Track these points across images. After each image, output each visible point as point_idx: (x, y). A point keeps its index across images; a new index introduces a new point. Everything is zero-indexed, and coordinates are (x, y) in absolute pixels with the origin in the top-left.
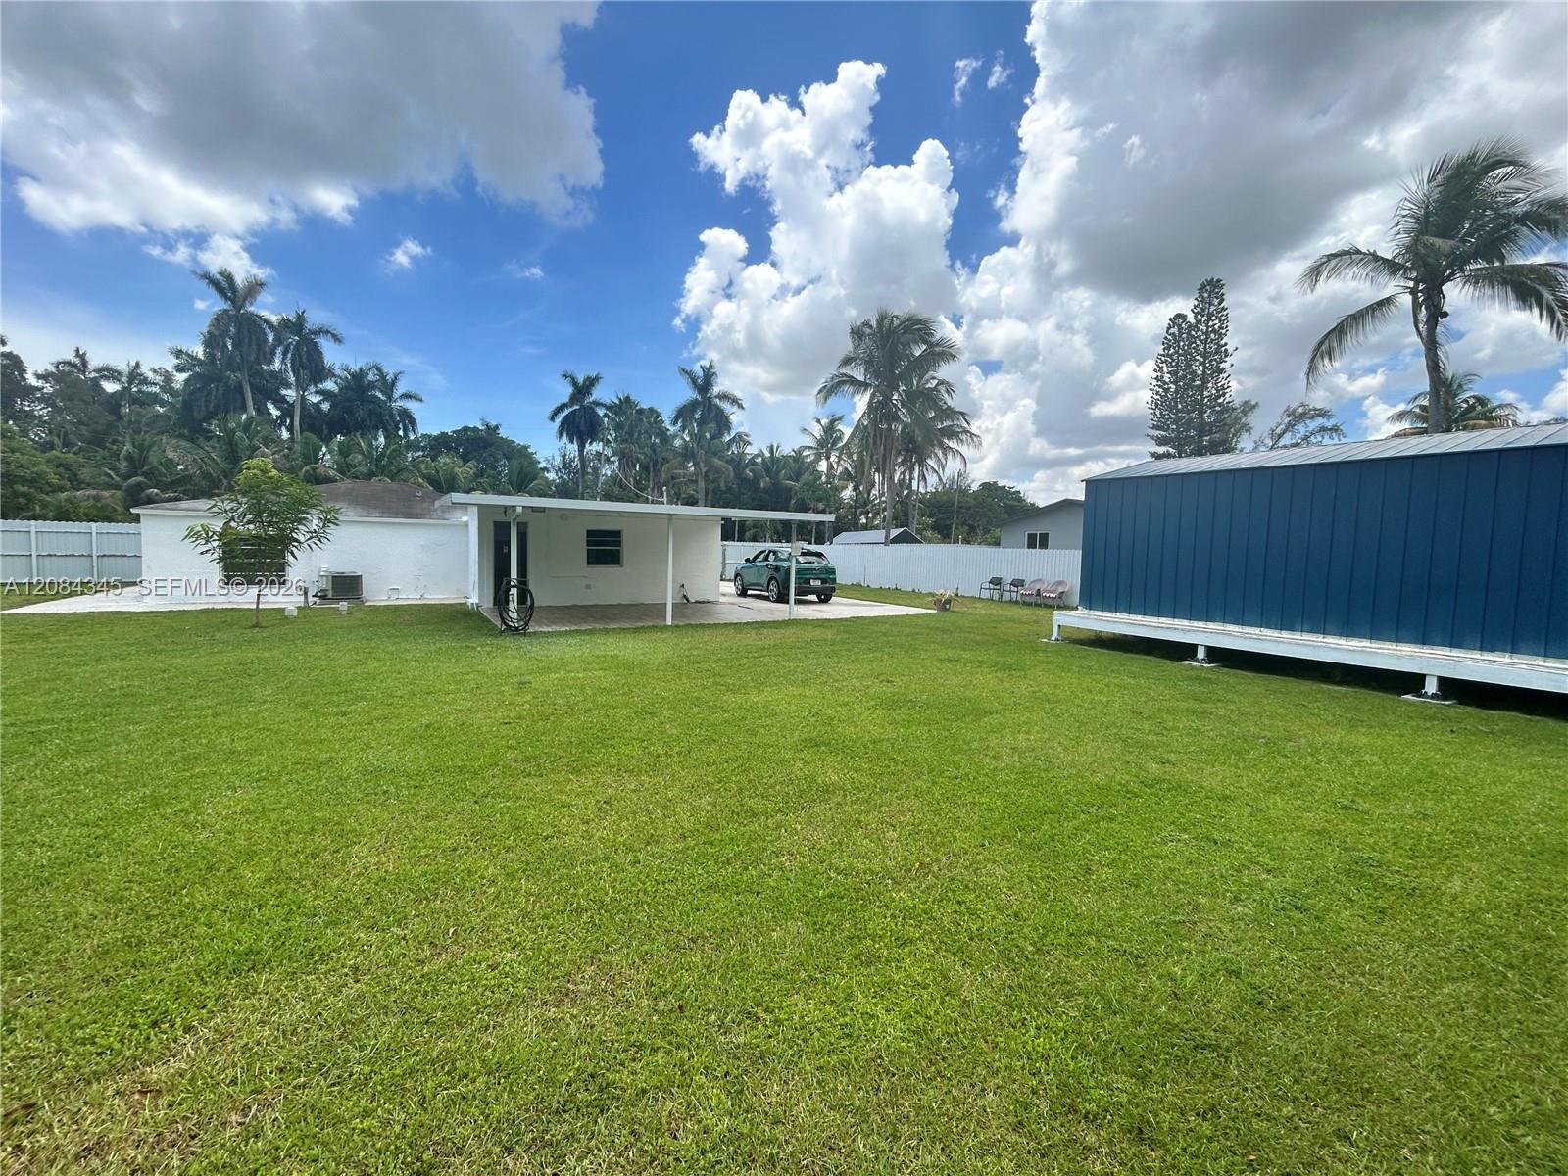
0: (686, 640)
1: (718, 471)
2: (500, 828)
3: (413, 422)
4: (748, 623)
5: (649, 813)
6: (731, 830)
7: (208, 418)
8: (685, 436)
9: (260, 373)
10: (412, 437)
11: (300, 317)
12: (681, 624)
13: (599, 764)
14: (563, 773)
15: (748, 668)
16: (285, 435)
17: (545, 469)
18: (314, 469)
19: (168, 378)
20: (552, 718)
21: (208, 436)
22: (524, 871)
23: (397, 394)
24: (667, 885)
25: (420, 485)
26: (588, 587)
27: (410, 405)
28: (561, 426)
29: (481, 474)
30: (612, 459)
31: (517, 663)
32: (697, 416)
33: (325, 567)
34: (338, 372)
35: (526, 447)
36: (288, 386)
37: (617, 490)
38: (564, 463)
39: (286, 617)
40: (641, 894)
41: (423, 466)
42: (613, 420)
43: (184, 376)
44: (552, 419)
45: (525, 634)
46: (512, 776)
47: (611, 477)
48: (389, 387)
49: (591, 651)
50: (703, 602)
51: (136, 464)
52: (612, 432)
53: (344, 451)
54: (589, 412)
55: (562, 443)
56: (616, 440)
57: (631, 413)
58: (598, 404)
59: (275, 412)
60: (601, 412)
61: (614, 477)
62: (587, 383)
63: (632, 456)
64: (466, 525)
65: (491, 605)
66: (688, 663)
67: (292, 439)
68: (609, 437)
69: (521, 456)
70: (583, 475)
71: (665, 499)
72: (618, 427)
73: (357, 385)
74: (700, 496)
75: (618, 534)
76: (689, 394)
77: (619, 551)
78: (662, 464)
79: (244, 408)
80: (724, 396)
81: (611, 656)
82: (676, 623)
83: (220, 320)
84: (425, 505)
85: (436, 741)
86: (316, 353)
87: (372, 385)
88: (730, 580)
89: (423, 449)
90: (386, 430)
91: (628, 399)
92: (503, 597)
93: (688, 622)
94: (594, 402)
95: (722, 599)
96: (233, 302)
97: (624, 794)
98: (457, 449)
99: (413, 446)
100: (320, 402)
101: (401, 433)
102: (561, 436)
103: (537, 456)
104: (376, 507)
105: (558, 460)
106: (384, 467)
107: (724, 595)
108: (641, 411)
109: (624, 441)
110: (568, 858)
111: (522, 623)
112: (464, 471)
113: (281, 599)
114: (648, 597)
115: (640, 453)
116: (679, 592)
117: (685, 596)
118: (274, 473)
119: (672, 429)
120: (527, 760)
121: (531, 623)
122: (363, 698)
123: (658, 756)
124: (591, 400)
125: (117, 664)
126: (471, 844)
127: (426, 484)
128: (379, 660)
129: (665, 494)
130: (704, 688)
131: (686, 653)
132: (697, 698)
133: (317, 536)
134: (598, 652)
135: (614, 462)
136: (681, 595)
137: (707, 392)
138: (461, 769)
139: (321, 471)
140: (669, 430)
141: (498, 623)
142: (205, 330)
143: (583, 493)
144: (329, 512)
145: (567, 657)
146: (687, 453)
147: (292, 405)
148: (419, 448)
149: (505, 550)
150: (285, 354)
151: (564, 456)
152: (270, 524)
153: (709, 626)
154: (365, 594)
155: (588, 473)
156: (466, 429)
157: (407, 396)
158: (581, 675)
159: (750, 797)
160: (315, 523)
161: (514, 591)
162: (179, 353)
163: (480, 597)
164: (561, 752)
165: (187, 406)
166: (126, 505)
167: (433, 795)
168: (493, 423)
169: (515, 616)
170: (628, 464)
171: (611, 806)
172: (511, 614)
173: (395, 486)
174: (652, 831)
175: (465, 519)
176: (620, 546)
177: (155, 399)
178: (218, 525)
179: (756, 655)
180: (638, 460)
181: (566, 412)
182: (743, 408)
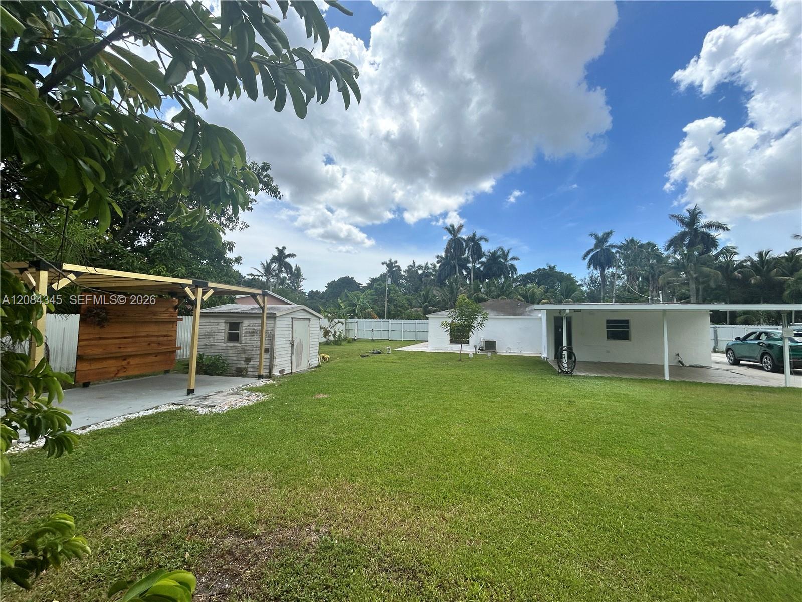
0: (680, 391)
1: (707, 276)
2: (561, 472)
3: (516, 270)
4: (739, 386)
5: (651, 494)
6: (716, 525)
7: (445, 280)
8: (676, 256)
9: (460, 259)
10: (515, 277)
11: (474, 235)
12: (677, 380)
13: (616, 455)
14: (594, 454)
15: (738, 419)
16: (468, 282)
17: (581, 286)
18: (478, 295)
19: (434, 266)
20: (587, 423)
21: (445, 285)
22: (574, 497)
23: (509, 258)
24: (663, 539)
25: (519, 300)
26: (608, 352)
27: (514, 262)
28: (589, 262)
29: (546, 291)
30: (622, 276)
31: (568, 390)
32: (686, 242)
33: (482, 337)
34: (486, 254)
35: (570, 275)
36: (469, 263)
37: (626, 294)
38: (592, 281)
39: (469, 358)
40: (644, 536)
41: (520, 290)
42: (622, 253)
43: (439, 264)
44: (584, 259)
45: (571, 376)
46: (566, 448)
47: (622, 286)
48: (505, 256)
49: (610, 390)
50: (697, 367)
51: (426, 298)
52: (622, 261)
53: (488, 285)
54: (607, 251)
55: (590, 271)
56: (624, 265)
57: (635, 248)
58: (612, 246)
59: (465, 273)
60: (614, 251)
61: (624, 287)
62: (605, 236)
63: (636, 273)
64: (541, 318)
65: (553, 358)
66: (682, 407)
67: (470, 283)
68: (620, 264)
69: (568, 280)
70: (604, 287)
71: (661, 299)
72: (626, 258)
73: (494, 257)
74: (693, 294)
75: (627, 321)
76: (679, 229)
77: (628, 331)
78: (659, 275)
79: (456, 274)
80: (710, 226)
81: (624, 394)
82: (673, 379)
83: (450, 242)
84: (522, 309)
85: (530, 422)
86: (478, 247)
87: (499, 257)
88: (722, 352)
89: (520, 282)
90: (504, 275)
91: (632, 241)
92: (559, 355)
93: (682, 379)
94: (609, 246)
95: (714, 366)
96: (453, 234)
97: (632, 476)
98: (535, 280)
99: (515, 281)
100: (480, 267)
101: (510, 276)
102: (589, 267)
103: (576, 279)
104: (502, 311)
105: (588, 280)
106: (504, 292)
107: (718, 363)
108: (642, 246)
109: (629, 265)
110: (599, 500)
111: (570, 370)
112: (539, 291)
113: (468, 349)
114: (650, 359)
115: (642, 271)
116: (676, 358)
117: (680, 361)
118: (467, 300)
119: (666, 253)
120: (574, 442)
121: (574, 370)
122: (499, 397)
123: (657, 461)
124: (607, 245)
125: (423, 371)
126: (547, 475)
127: (521, 299)
128: (504, 380)
129: (661, 295)
130: (696, 426)
131: (681, 400)
132: (690, 432)
133: (480, 324)
134: (615, 391)
135: (623, 278)
136: (677, 360)
137: (694, 224)
138: (542, 438)
139: (480, 295)
140: (663, 254)
141: (557, 368)
142: (445, 247)
143: (604, 297)
144: (484, 314)
145: (596, 391)
146: (679, 267)
147: (470, 270)
148: (518, 282)
149: (560, 330)
150: (469, 250)
151: (592, 278)
152: (465, 320)
153: (701, 384)
154: (497, 349)
155: (607, 285)
156: (539, 270)
157: (513, 259)
158: (604, 403)
159: (735, 509)
160: (479, 320)
161: (565, 352)
162: (438, 257)
163: (548, 354)
164: (593, 443)
165: (439, 275)
166: (425, 314)
167: (529, 447)
168: (553, 265)
169: (566, 365)
170: (633, 278)
171: (624, 481)
172: (564, 365)
173: (509, 301)
174: (652, 504)
175: (540, 315)
176: (628, 328)
177: (431, 274)
178: (449, 321)
179: (746, 410)
180: (640, 275)
181: (592, 254)
182: (728, 230)
